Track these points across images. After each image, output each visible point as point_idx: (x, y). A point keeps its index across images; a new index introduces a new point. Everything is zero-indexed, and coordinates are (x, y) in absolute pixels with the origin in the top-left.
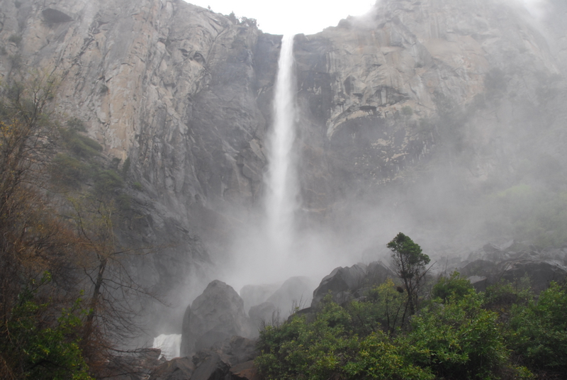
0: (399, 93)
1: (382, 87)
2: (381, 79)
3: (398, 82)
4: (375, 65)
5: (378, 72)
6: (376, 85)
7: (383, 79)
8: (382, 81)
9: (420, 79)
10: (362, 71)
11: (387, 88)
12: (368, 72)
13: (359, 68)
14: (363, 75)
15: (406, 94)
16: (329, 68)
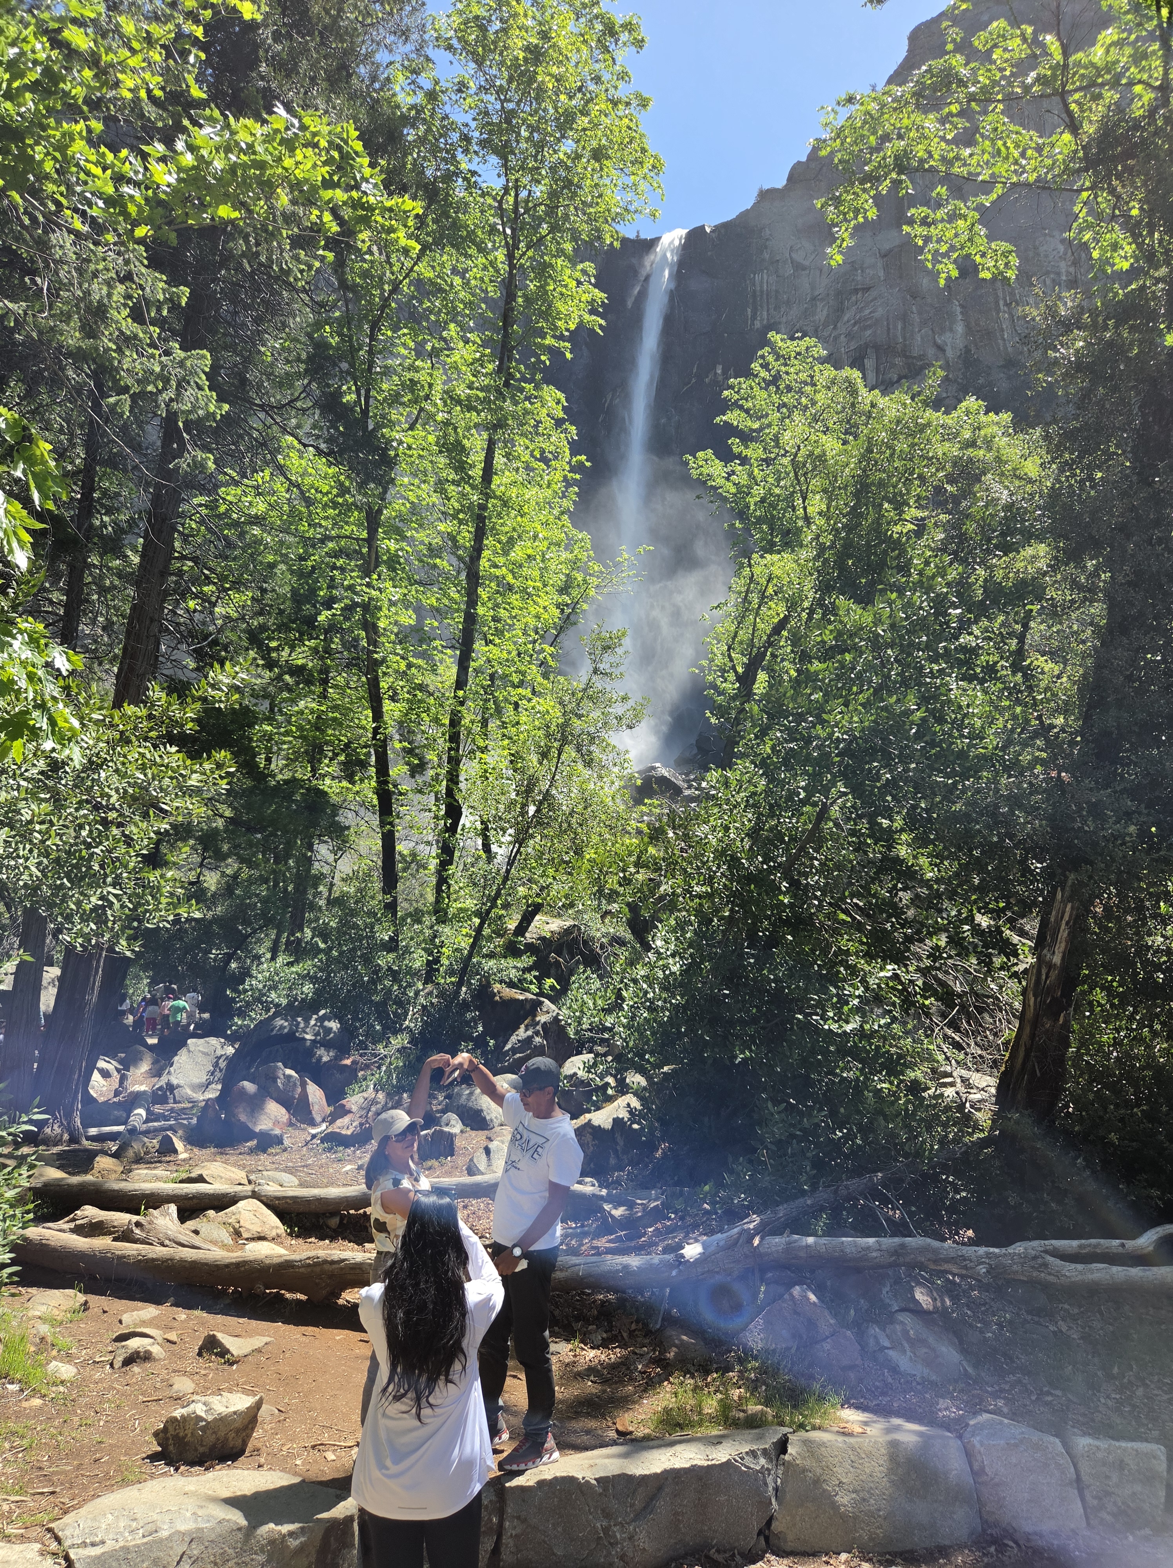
0: (907, 357)
1: (867, 346)
2: (866, 328)
3: (904, 328)
4: (856, 291)
5: (861, 310)
6: (853, 345)
7: (870, 327)
8: (868, 332)
9: (959, 309)
10: (825, 312)
11: (877, 348)
12: (840, 310)
13: (820, 305)
14: (826, 325)
15: (921, 357)
16: (754, 317)
